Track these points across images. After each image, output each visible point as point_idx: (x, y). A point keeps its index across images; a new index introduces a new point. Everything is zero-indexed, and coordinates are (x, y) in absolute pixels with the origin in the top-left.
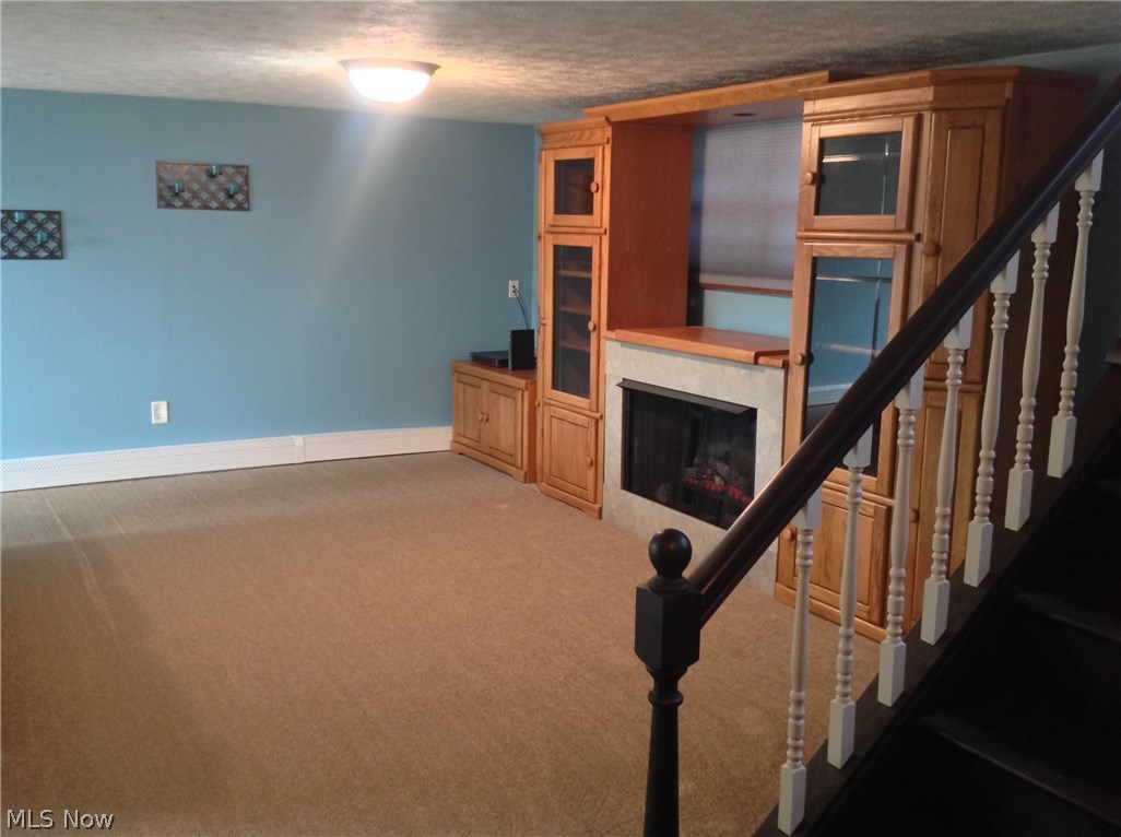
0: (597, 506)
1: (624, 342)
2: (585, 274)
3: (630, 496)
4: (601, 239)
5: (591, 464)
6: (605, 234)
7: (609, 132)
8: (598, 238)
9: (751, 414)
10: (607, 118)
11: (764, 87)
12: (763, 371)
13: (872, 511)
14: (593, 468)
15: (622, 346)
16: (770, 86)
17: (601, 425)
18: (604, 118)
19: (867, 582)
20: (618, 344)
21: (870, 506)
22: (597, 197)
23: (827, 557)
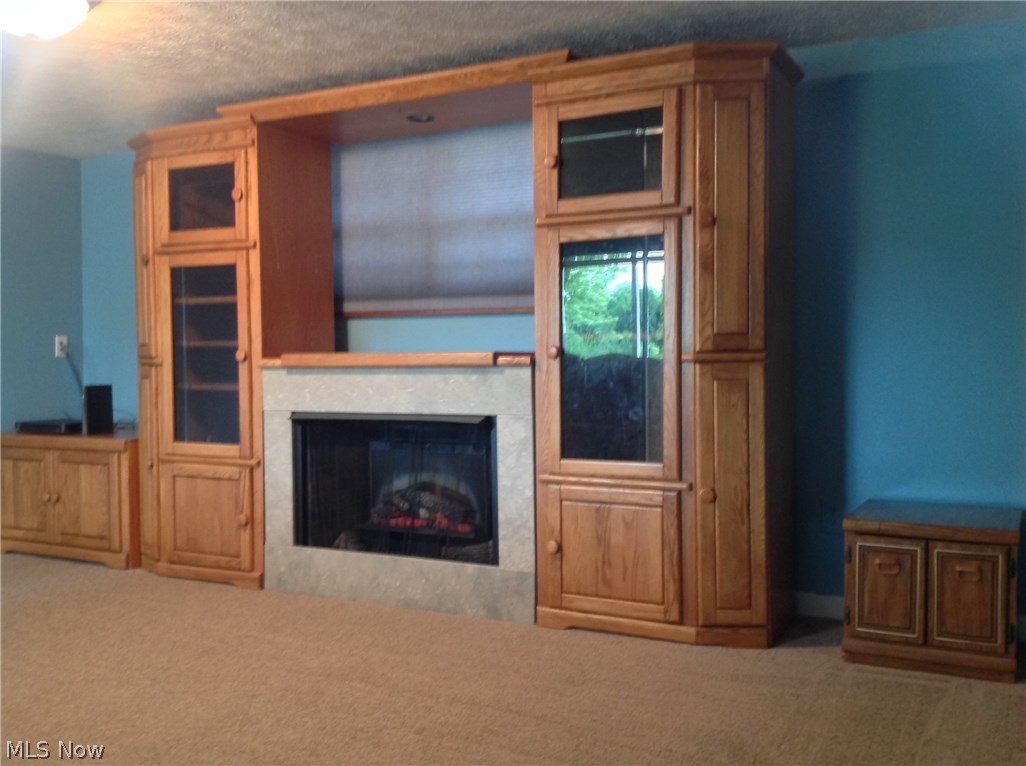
0: (256, 574)
1: (290, 368)
2: (227, 299)
3: (309, 551)
4: (248, 255)
5: (246, 524)
6: (254, 247)
7: (253, 133)
8: (244, 252)
10: (252, 118)
11: (482, 72)
12: (502, 373)
13: (660, 499)
15: (289, 373)
17: (258, 473)
18: (248, 118)
19: (660, 578)
20: (283, 372)
22: (239, 207)
23: (606, 562)
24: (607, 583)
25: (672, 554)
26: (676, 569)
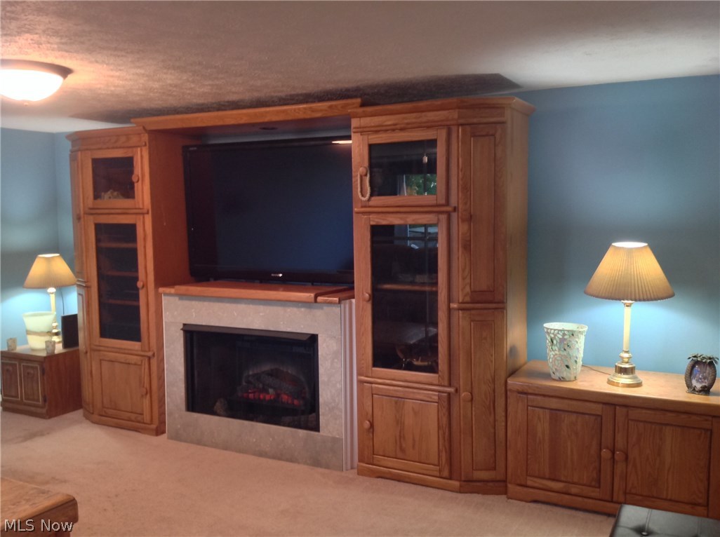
0: (153, 426)
1: (182, 296)
2: (130, 245)
3: (196, 415)
4: (144, 218)
5: (147, 394)
6: (148, 213)
7: (145, 137)
8: (141, 217)
9: (313, 339)
10: (144, 128)
11: (305, 109)
13: (436, 398)
14: (148, 395)
15: (180, 299)
16: (311, 108)
17: (154, 362)
18: (141, 128)
19: (436, 449)
20: (177, 298)
21: (435, 395)
22: (138, 187)
23: (402, 436)
24: (402, 450)
25: (444, 434)
26: (447, 444)
